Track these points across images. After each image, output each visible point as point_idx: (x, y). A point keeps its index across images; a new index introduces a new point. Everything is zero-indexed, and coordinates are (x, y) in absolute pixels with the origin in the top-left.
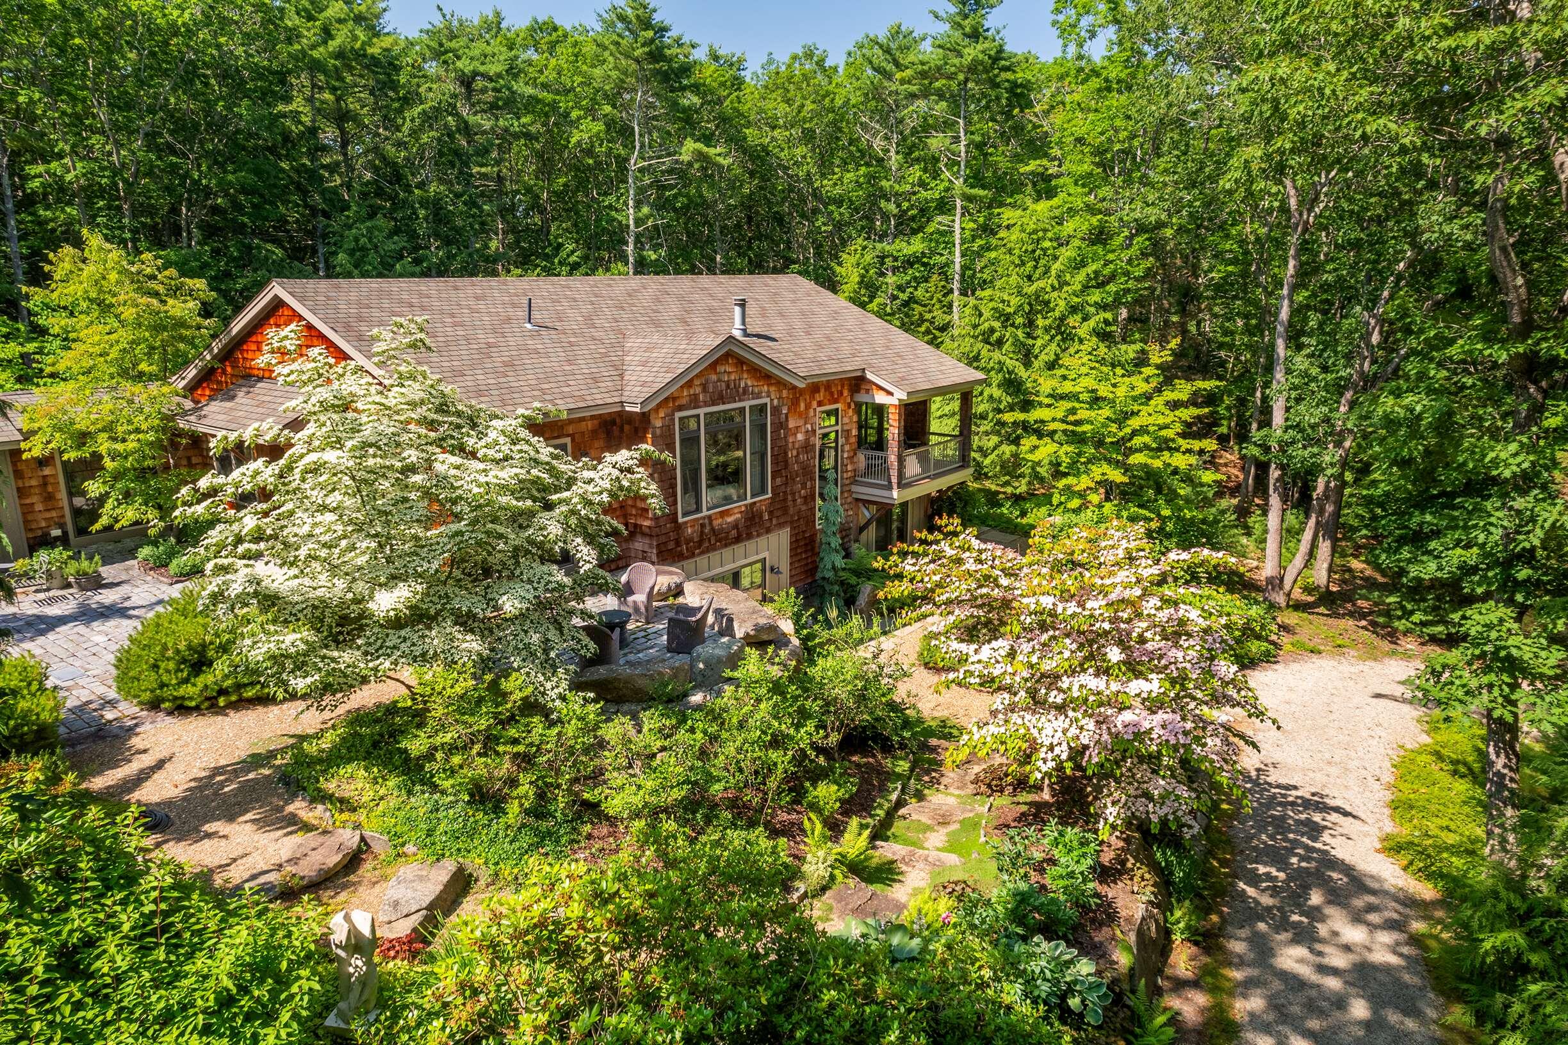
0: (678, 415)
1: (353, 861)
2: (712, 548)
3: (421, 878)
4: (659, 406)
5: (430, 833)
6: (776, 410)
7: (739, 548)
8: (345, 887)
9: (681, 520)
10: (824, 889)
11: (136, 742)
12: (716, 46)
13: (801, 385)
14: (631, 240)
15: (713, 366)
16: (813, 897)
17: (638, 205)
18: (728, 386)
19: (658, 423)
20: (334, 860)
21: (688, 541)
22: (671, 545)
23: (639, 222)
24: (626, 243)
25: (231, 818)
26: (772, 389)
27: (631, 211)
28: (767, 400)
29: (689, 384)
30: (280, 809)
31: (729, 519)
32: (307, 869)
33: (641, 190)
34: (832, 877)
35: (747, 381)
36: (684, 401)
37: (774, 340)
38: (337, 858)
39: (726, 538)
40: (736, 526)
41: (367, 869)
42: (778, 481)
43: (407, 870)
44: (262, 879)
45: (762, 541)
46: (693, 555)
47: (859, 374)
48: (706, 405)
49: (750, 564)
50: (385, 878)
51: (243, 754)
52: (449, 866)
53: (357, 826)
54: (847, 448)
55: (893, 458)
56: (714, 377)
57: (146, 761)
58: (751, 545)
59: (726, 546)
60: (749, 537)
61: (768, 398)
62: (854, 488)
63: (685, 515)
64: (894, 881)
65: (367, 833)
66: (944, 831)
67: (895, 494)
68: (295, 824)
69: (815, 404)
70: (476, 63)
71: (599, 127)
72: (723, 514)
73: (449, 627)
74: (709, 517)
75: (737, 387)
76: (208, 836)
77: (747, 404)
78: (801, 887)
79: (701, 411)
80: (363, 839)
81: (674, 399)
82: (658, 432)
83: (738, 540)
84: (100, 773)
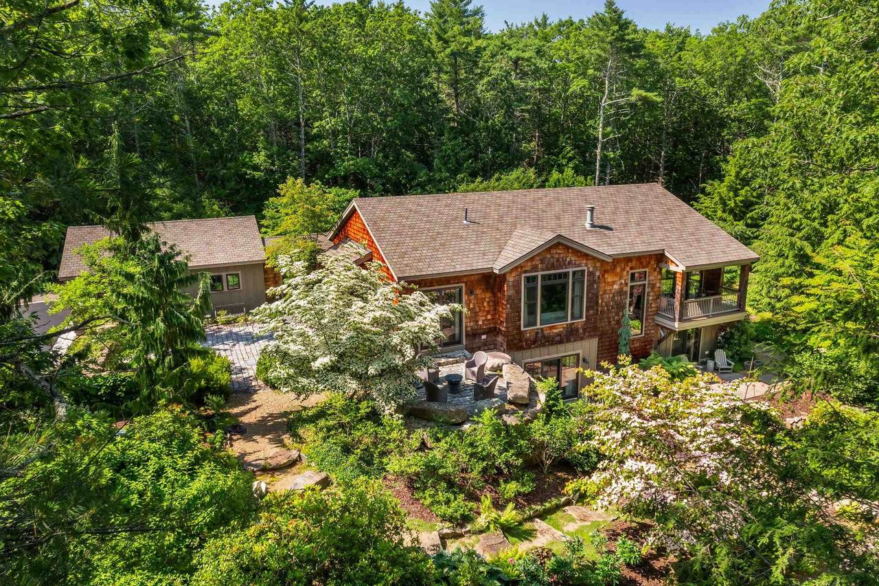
0: (523, 275)
1: (292, 464)
2: (543, 345)
3: (310, 477)
4: (512, 271)
5: (323, 460)
6: (591, 274)
7: (560, 347)
8: (284, 472)
9: (522, 329)
10: (481, 532)
11: (255, 397)
12: (671, 24)
13: (610, 260)
14: (599, 146)
15: (549, 250)
16: (473, 534)
17: (605, 126)
18: (558, 261)
19: (511, 279)
20: (284, 461)
21: (527, 340)
22: (516, 342)
23: (604, 136)
24: (596, 147)
25: (263, 436)
26: (589, 262)
27: (601, 129)
28: (586, 268)
29: (532, 259)
30: (280, 436)
31: (555, 331)
32: (273, 463)
33: (607, 118)
34: (488, 528)
35: (571, 257)
36: (528, 268)
37: (611, 229)
38: (285, 461)
39: (553, 340)
40: (559, 335)
41: (294, 469)
42: (591, 312)
43: (308, 473)
44: (258, 462)
45: (578, 344)
46: (530, 348)
47: (661, 252)
48: (543, 270)
49: (569, 356)
50: (299, 473)
51: (283, 410)
52: (323, 475)
53: (299, 451)
54: (652, 294)
55: (677, 304)
56: (549, 256)
57: (253, 405)
58: (569, 346)
59: (552, 344)
60: (568, 341)
61: (587, 266)
62: (656, 318)
63: (525, 327)
64: (527, 539)
65: (301, 454)
66: (580, 524)
67: (676, 324)
68: (281, 443)
69: (628, 269)
70: (520, 52)
71: (585, 82)
72: (551, 328)
73: (347, 377)
74: (542, 329)
75: (564, 261)
76: (253, 440)
77: (571, 270)
78: (469, 527)
79: (539, 274)
80: (299, 456)
81: (522, 267)
82: (511, 284)
83: (561, 342)
84: (236, 406)
